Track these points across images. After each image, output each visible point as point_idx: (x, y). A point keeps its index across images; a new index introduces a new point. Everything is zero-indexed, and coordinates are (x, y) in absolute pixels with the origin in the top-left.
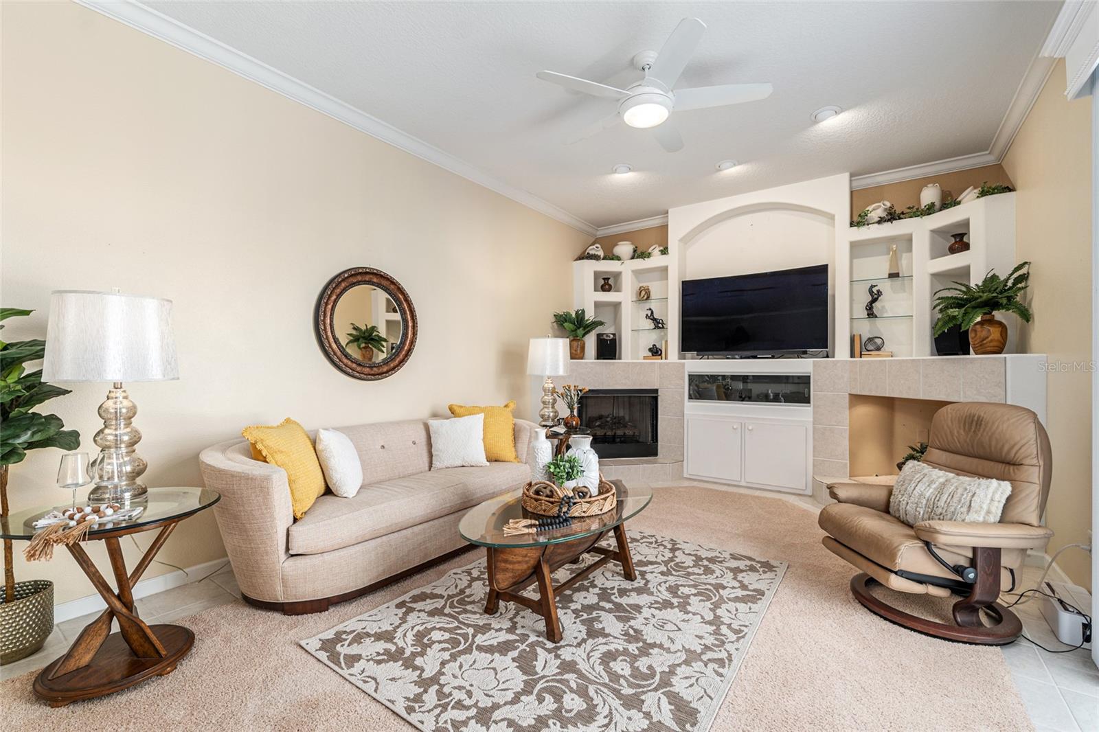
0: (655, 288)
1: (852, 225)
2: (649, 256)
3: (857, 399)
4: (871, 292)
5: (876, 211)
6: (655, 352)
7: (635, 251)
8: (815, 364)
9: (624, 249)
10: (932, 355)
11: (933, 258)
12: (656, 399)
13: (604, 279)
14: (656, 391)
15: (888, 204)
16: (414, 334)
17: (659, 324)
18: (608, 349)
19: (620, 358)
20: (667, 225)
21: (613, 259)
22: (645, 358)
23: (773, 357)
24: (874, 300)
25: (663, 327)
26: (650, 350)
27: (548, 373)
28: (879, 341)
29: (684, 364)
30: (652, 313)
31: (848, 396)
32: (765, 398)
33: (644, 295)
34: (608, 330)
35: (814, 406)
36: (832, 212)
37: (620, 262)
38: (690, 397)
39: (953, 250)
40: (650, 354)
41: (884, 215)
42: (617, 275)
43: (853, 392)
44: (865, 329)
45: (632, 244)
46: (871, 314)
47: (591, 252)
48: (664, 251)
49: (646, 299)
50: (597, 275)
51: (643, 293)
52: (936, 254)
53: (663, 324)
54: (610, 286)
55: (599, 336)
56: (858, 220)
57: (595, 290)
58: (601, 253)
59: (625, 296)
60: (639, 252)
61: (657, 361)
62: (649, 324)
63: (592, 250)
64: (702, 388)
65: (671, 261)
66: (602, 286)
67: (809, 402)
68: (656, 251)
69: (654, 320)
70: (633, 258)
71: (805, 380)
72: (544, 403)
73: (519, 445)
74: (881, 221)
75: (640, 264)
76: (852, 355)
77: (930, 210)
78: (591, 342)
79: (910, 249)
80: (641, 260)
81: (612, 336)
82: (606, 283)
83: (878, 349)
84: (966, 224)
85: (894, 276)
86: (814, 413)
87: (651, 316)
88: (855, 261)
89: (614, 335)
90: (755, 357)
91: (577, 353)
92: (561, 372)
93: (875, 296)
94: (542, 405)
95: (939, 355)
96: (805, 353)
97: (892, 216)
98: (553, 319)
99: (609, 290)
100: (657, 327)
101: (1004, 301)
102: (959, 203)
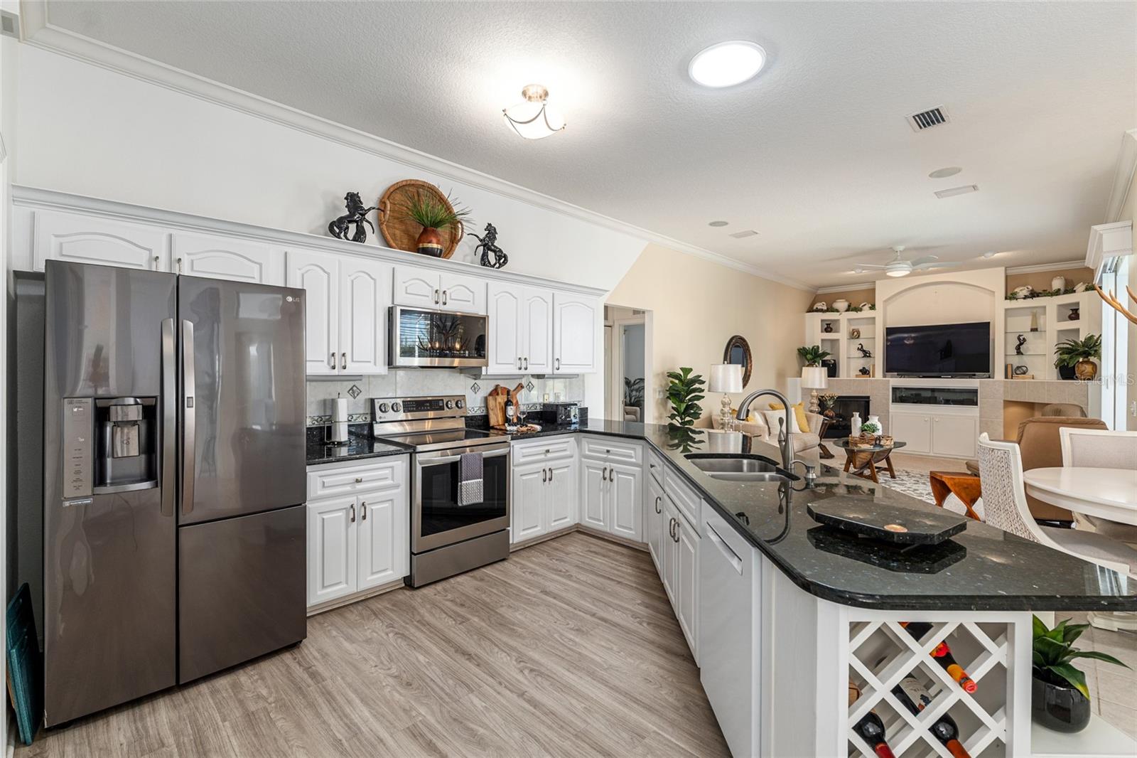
0: (864, 330)
1: (1006, 298)
2: (861, 310)
3: (1008, 403)
4: (1019, 339)
5: (1023, 291)
6: (864, 372)
7: (849, 306)
8: (981, 383)
9: (841, 305)
10: (1058, 379)
11: (1059, 321)
12: (868, 402)
13: (827, 324)
14: (868, 397)
15: (1031, 288)
16: (751, 366)
17: (866, 354)
19: (838, 377)
20: (874, 290)
21: (833, 311)
22: (857, 376)
23: (952, 378)
24: (1021, 344)
25: (870, 356)
26: (860, 371)
27: (818, 387)
28: (1024, 369)
29: (889, 381)
30: (862, 346)
31: (1002, 402)
32: (947, 402)
33: (855, 335)
34: (832, 358)
35: (980, 408)
36: (992, 290)
37: (838, 313)
38: (893, 402)
39: (1071, 318)
40: (861, 373)
41: (1027, 294)
42: (837, 321)
43: (1006, 399)
44: (1016, 361)
45: (847, 301)
46: (1019, 352)
47: (819, 308)
48: (873, 307)
49: (858, 338)
50: (822, 321)
51: (856, 333)
52: (1060, 319)
53: (870, 354)
54: (831, 329)
55: (824, 361)
56: (1010, 296)
57: (822, 332)
58: (825, 308)
59: (842, 335)
60: (852, 306)
61: (865, 378)
63: (819, 305)
64: (902, 396)
65: (878, 314)
66: (826, 329)
67: (977, 404)
68: (866, 308)
69: (864, 351)
70: (847, 310)
71: (975, 392)
72: (812, 403)
73: (811, 425)
74: (1025, 297)
75: (853, 315)
76: (1006, 377)
77: (1057, 293)
79: (1045, 314)
80: (855, 313)
81: (833, 362)
82: (828, 328)
83: (1024, 373)
84: (1078, 304)
85: (1034, 330)
86: (980, 411)
87: (861, 349)
88: (1009, 319)
89: (835, 361)
90: (940, 377)
93: (1022, 342)
94: (810, 405)
95: (1063, 379)
96: (975, 375)
97: (1033, 295)
99: (830, 332)
100: (865, 356)
101: (1093, 352)
102: (1075, 291)
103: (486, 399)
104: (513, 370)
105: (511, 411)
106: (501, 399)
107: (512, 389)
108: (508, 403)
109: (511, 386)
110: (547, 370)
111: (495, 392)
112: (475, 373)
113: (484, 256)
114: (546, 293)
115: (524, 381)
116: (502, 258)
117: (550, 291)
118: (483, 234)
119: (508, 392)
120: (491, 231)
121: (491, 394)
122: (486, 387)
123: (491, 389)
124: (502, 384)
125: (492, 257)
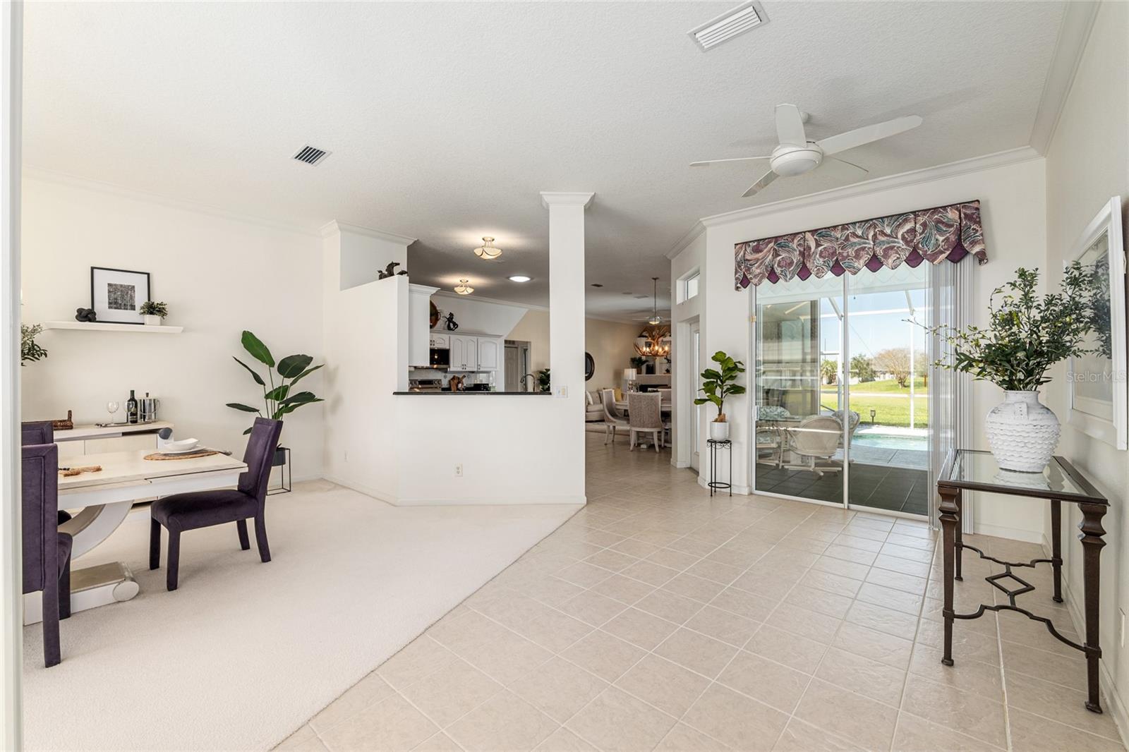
16: (594, 368)
18: (651, 370)
22: (664, 374)
27: (631, 379)
34: (651, 363)
55: (647, 366)
62: (666, 361)
63: (644, 334)
72: (629, 388)
78: (644, 368)
81: (652, 366)
91: (639, 372)
92: (634, 379)
98: (630, 360)
103: (450, 381)
104: (460, 369)
105: (460, 385)
106: (456, 381)
107: (461, 377)
108: (459, 383)
109: (461, 376)
110: (475, 370)
111: (454, 378)
112: (445, 371)
113: (449, 326)
114: (474, 338)
115: (466, 375)
116: (455, 324)
117: (476, 338)
118: (448, 317)
119: (459, 378)
120: (451, 315)
121: (452, 379)
122: (450, 376)
123: (452, 377)
124: (457, 375)
125: (451, 325)
